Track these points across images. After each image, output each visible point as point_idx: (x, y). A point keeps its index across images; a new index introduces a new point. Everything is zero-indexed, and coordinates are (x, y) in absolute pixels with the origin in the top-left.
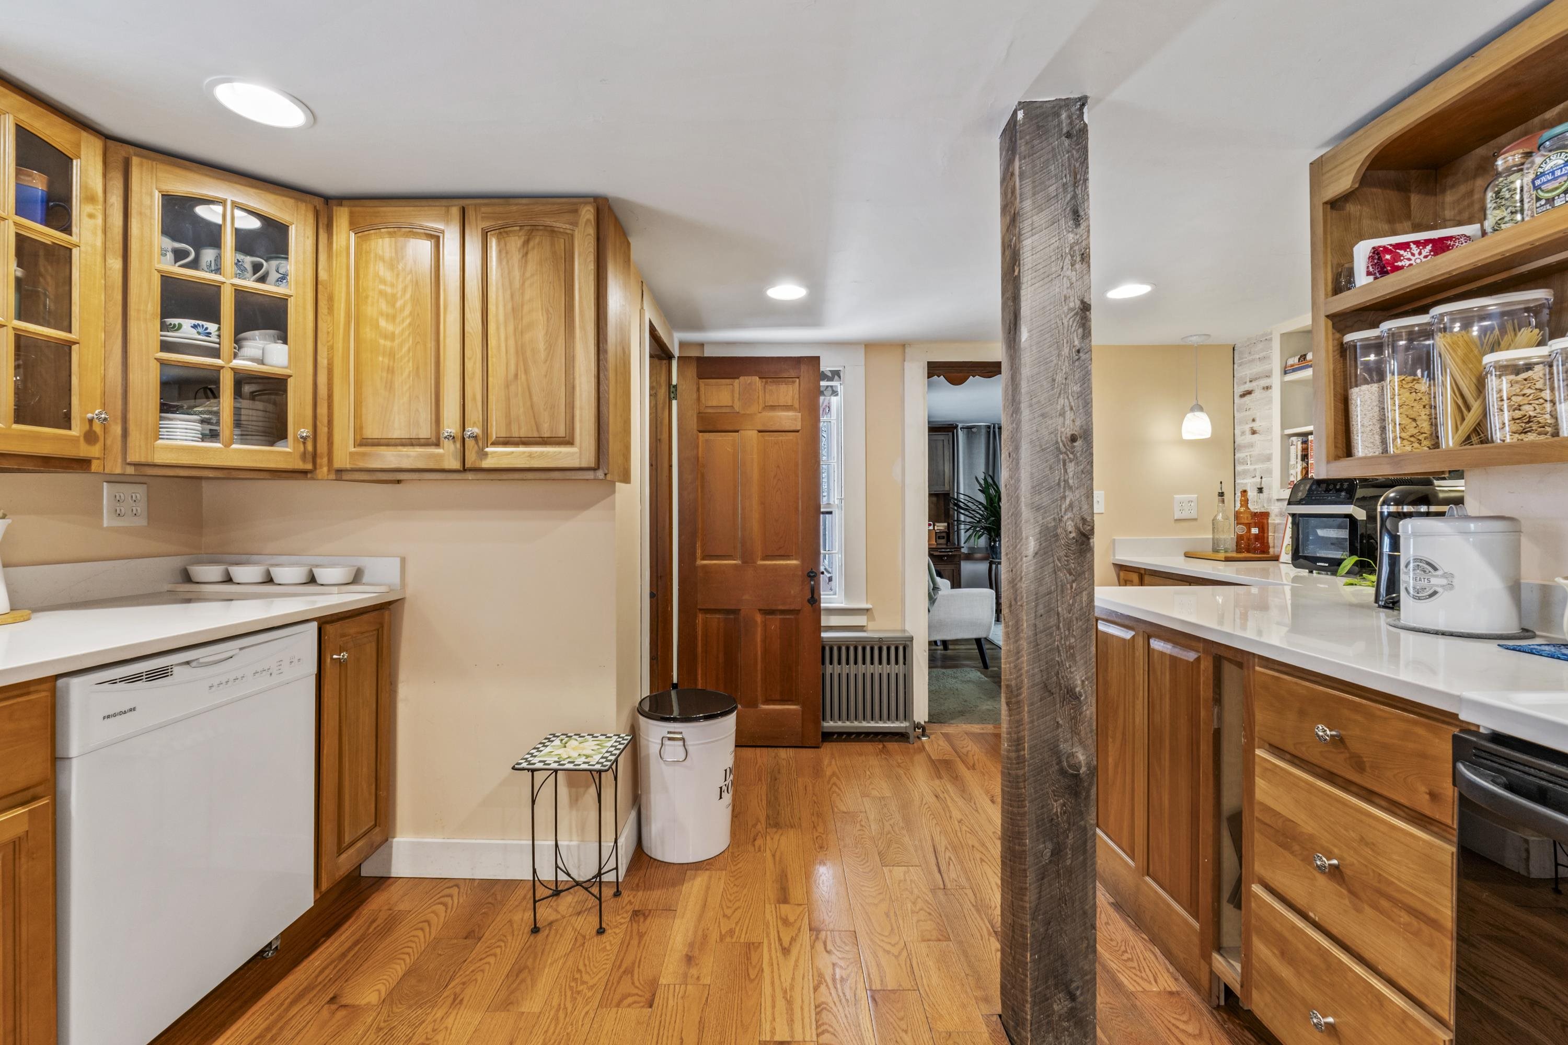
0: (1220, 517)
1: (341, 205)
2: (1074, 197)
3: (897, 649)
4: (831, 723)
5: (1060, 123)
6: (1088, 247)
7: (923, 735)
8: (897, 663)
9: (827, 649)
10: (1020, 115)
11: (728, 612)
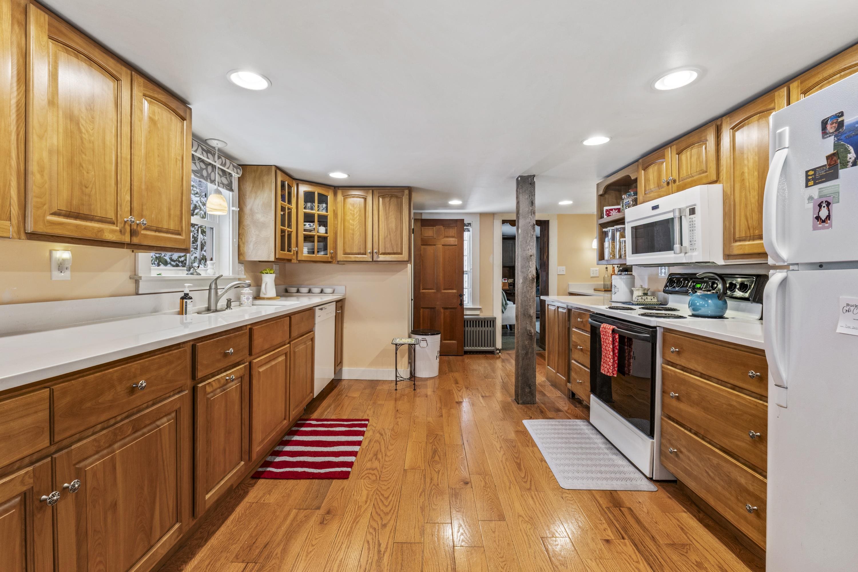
0: (606, 276)
1: (339, 189)
2: (532, 199)
3: (490, 322)
4: (467, 348)
5: (529, 181)
6: (535, 210)
7: (500, 353)
8: (490, 327)
9: (466, 322)
10: (519, 179)
11: (431, 308)
